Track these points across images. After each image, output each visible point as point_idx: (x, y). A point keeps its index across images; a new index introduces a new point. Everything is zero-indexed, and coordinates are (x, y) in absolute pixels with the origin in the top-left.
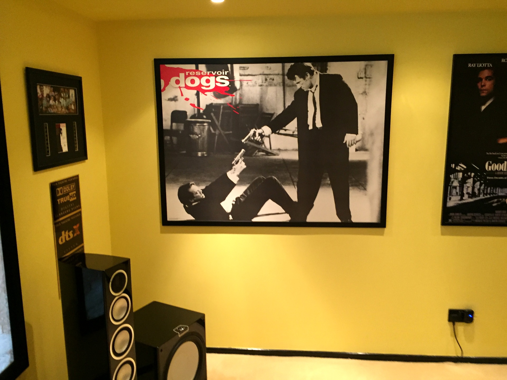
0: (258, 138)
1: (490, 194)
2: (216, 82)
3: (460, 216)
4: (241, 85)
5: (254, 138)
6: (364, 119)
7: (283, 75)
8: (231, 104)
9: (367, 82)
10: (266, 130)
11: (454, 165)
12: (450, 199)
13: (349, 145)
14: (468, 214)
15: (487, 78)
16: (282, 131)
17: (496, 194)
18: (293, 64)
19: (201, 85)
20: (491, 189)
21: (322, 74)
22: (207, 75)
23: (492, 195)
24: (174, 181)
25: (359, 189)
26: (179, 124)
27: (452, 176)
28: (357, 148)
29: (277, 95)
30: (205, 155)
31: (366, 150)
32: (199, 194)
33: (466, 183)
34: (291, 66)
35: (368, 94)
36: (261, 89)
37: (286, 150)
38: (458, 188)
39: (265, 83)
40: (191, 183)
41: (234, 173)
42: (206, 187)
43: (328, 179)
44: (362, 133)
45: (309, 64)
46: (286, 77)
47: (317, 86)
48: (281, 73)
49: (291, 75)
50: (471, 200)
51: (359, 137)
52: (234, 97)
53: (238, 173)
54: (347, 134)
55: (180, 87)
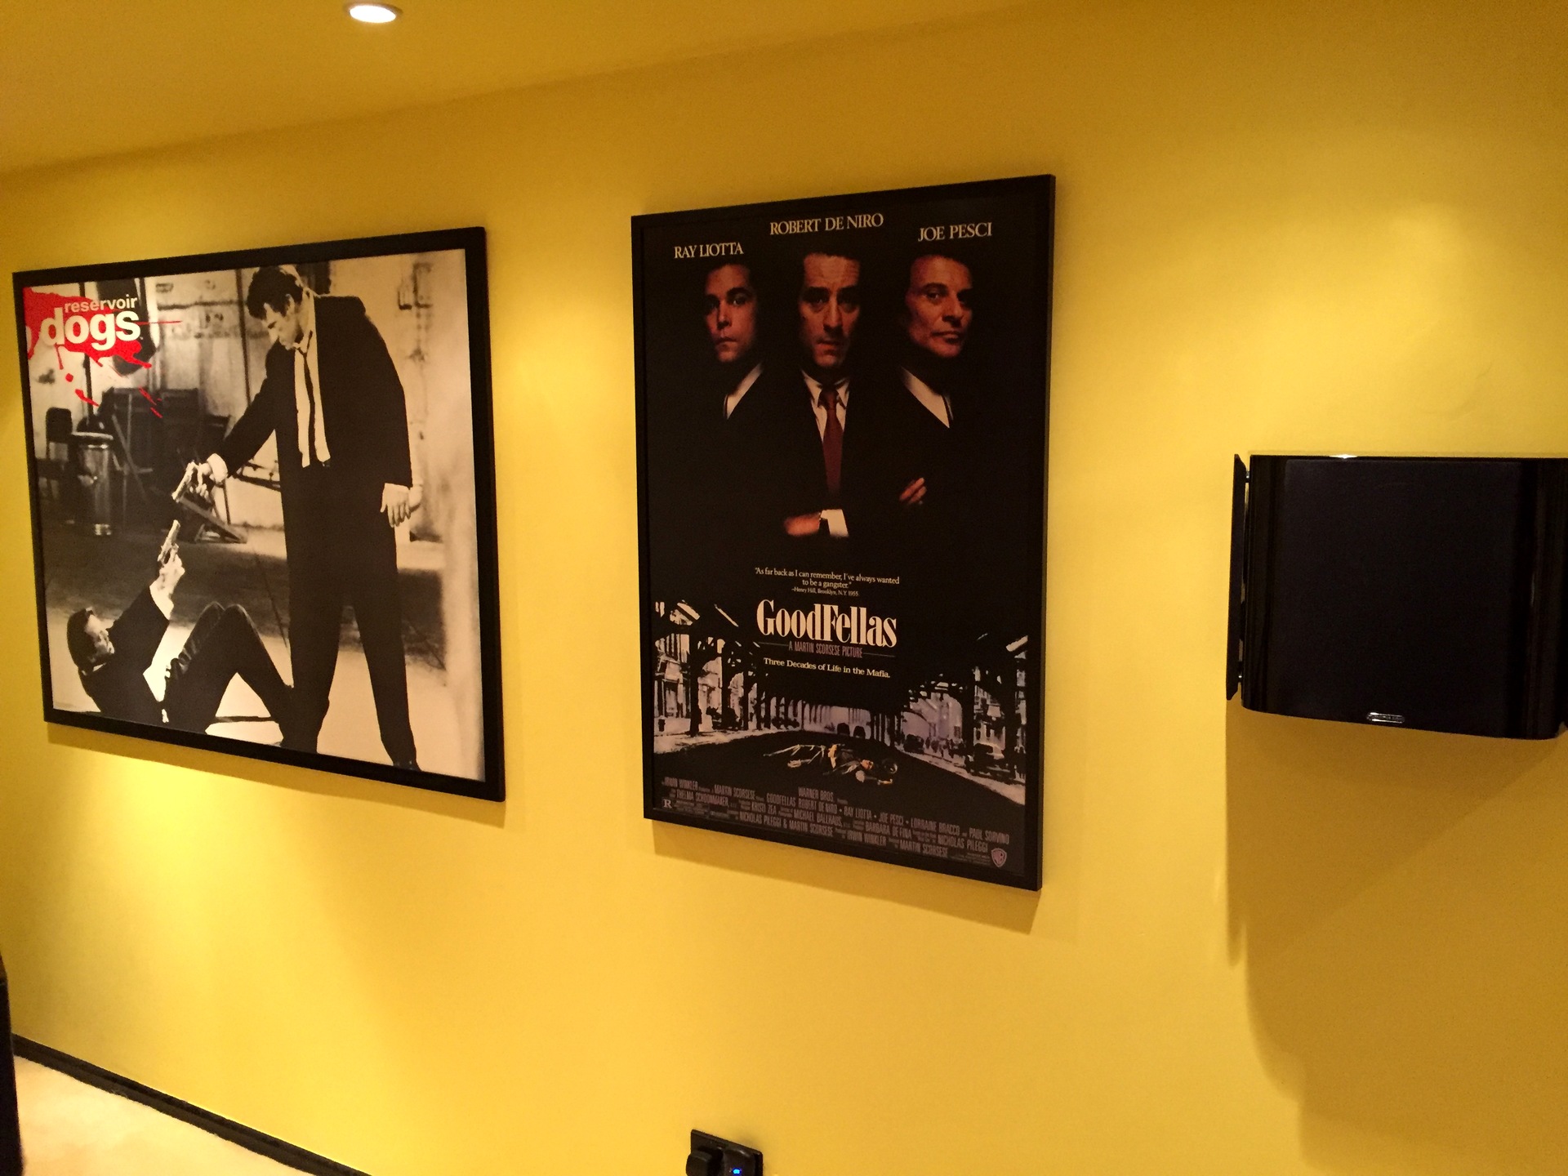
0: (202, 488)
1: (777, 724)
2: (118, 329)
3: (695, 792)
4: (162, 337)
5: (194, 488)
6: (422, 437)
7: (240, 303)
8: (146, 389)
9: (423, 321)
10: (216, 465)
11: (662, 605)
12: (662, 724)
13: (394, 522)
14: (718, 789)
15: (732, 295)
16: (248, 472)
17: (795, 724)
18: (257, 269)
19: (91, 339)
20: (778, 706)
21: (319, 296)
22: (100, 312)
23: (783, 729)
24: (61, 601)
25: (428, 663)
26: (60, 445)
27: (660, 644)
28: (414, 532)
29: (231, 363)
30: (109, 533)
31: (435, 538)
32: (103, 643)
33: (704, 674)
34: (256, 276)
35: (426, 357)
36: (201, 345)
37: (259, 528)
38: (681, 688)
39: (206, 327)
40: (88, 609)
41: (163, 587)
42: (116, 623)
43: (355, 625)
44: (421, 482)
45: (289, 269)
46: (246, 310)
47: (311, 333)
48: (235, 298)
49: (255, 302)
50: (721, 738)
51: (414, 495)
52: (151, 369)
53: (170, 589)
54: (386, 485)
55: (57, 346)
